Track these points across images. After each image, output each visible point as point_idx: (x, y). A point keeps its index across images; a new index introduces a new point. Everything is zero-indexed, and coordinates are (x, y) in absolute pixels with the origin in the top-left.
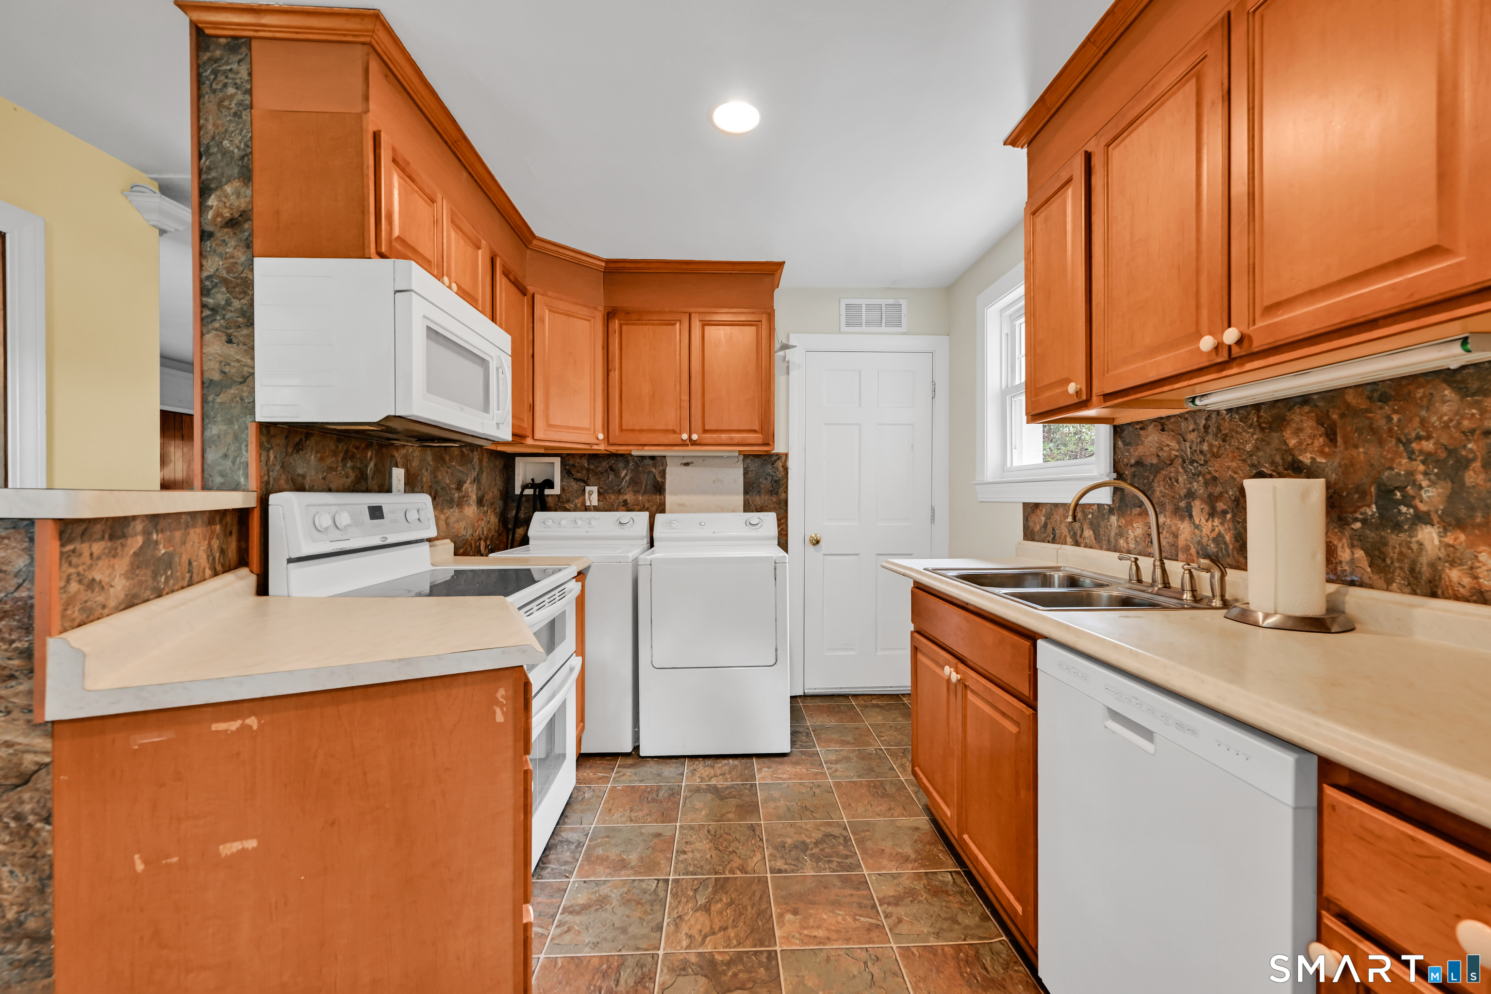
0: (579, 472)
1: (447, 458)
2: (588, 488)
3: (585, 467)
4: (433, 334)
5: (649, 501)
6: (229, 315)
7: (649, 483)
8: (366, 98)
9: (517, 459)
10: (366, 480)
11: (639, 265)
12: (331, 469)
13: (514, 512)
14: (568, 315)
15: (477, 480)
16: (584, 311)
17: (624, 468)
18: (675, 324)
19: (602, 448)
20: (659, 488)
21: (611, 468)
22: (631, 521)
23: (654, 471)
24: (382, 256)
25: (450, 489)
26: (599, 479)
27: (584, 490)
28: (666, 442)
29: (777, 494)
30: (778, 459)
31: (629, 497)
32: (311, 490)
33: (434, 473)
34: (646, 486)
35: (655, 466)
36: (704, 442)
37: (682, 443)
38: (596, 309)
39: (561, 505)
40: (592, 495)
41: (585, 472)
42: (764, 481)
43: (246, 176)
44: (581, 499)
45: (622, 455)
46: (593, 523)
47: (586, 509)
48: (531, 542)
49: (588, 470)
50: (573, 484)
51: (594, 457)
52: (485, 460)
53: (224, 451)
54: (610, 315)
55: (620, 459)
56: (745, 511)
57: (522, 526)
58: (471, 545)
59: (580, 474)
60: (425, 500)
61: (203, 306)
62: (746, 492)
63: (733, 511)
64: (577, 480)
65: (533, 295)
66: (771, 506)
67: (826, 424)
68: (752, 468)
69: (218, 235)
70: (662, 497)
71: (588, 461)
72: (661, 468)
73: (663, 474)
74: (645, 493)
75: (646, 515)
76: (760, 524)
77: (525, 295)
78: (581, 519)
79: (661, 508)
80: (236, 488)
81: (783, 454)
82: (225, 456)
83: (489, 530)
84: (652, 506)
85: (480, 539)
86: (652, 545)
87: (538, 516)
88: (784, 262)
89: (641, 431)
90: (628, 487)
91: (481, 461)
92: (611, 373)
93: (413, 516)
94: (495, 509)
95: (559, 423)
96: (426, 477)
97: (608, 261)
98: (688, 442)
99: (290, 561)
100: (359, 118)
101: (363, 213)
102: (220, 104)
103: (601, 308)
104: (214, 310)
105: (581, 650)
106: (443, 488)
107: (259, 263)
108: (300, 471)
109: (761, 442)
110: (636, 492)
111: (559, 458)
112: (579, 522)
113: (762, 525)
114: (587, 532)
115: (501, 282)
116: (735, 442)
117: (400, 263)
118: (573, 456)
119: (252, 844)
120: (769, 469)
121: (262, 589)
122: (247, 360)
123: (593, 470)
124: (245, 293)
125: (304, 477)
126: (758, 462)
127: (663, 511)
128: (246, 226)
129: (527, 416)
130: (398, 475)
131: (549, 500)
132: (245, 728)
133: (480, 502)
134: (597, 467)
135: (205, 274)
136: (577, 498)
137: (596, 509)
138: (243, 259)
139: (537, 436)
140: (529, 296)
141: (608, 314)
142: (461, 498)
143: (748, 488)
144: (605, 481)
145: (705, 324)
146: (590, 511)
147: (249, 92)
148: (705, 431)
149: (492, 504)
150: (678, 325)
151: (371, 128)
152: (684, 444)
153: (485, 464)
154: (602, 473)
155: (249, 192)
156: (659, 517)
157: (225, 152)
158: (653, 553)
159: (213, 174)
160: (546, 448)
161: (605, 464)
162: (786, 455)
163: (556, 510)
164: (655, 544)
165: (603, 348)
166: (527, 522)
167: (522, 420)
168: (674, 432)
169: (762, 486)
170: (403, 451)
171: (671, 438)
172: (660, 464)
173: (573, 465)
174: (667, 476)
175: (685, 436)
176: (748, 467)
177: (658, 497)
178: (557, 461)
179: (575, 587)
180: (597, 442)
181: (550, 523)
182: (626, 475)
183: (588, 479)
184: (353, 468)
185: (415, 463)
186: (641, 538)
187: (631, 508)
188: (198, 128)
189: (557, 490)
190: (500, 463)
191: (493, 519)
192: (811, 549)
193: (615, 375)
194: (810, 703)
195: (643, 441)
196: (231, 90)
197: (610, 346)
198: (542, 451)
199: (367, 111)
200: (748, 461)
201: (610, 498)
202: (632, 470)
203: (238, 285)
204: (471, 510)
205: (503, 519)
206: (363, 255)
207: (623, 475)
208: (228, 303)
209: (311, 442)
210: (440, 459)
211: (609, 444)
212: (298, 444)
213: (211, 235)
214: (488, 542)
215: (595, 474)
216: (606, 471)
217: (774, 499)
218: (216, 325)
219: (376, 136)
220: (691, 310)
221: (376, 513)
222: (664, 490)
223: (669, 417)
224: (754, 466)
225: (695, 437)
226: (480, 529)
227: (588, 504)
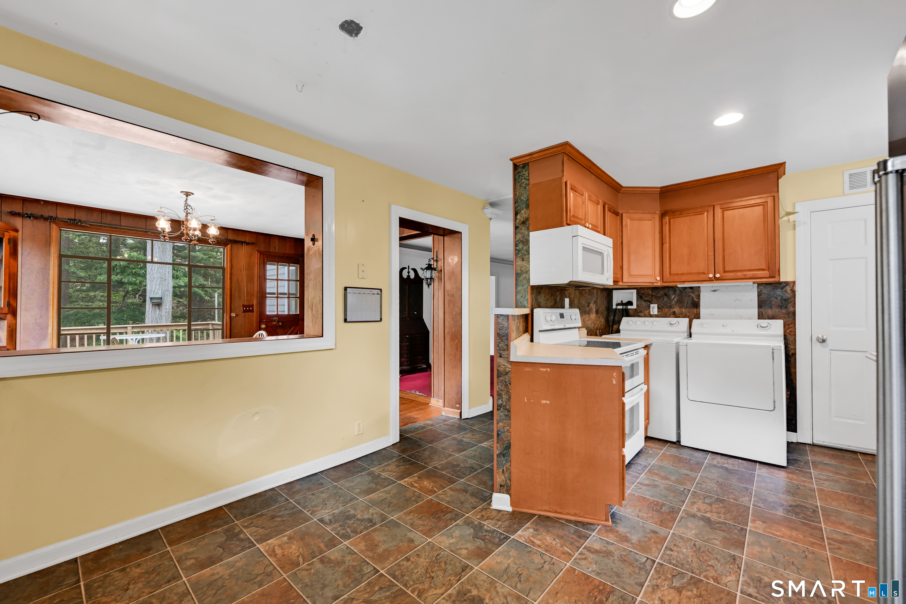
0: (647, 297)
1: (584, 293)
2: (651, 305)
3: (650, 294)
4: (585, 249)
5: (689, 312)
6: (523, 252)
7: (689, 302)
8: (563, 171)
9: (614, 291)
10: (557, 303)
11: (680, 186)
12: (547, 300)
13: (612, 317)
14: (640, 220)
15: (595, 302)
16: (648, 216)
17: (673, 294)
18: (704, 213)
19: (659, 284)
20: (696, 305)
21: (665, 295)
22: (677, 323)
23: (692, 295)
24: (569, 225)
25: (585, 306)
26: (658, 300)
27: (650, 306)
28: (698, 279)
29: (786, 307)
30: (787, 285)
31: (677, 310)
32: (542, 307)
33: (579, 300)
34: (687, 303)
35: (693, 293)
36: (724, 278)
37: (709, 279)
38: (655, 213)
39: (636, 314)
40: (654, 309)
41: (650, 297)
42: (775, 300)
43: (528, 207)
44: (648, 311)
45: (672, 287)
46: (655, 323)
47: (651, 316)
48: (621, 332)
49: (652, 295)
50: (643, 303)
51: (655, 289)
52: (599, 292)
53: (521, 295)
54: (663, 215)
55: (671, 289)
56: (759, 318)
57: (616, 324)
58: (593, 331)
59: (647, 298)
60: (577, 311)
61: (516, 250)
62: (760, 306)
63: (750, 319)
64: (645, 301)
65: (622, 214)
66: (781, 316)
67: (830, 260)
68: (764, 292)
69: (520, 227)
70: (698, 310)
71: (652, 291)
72: (697, 293)
73: (699, 297)
74: (686, 308)
75: (687, 320)
76: (769, 327)
77: (618, 215)
78: (648, 321)
79: (697, 316)
80: (525, 307)
81: (791, 282)
82: (522, 297)
83: (601, 325)
84: (691, 315)
85: (597, 329)
86: (690, 336)
87: (625, 319)
88: (785, 162)
89: (682, 274)
90: (676, 304)
91: (597, 293)
92: (664, 245)
93: (573, 317)
94: (603, 315)
95: (635, 274)
96: (576, 301)
97: (661, 188)
98: (713, 279)
99: (540, 331)
100: (561, 179)
101: (562, 211)
102: (520, 186)
103: (658, 212)
104: (519, 251)
105: (647, 381)
106: (582, 306)
107: (532, 234)
108: (540, 301)
109: (768, 276)
110: (681, 307)
111: (635, 290)
112: (647, 323)
113: (770, 328)
114: (651, 328)
115: (608, 214)
116: (748, 277)
117: (574, 226)
118: (643, 288)
119: (548, 402)
120: (779, 292)
121: (532, 340)
122: (528, 266)
123: (654, 295)
124: (527, 244)
125: (540, 303)
126: (769, 288)
127: (698, 317)
128: (528, 223)
129: (619, 272)
130: (567, 301)
131: (630, 311)
132: (547, 371)
133: (597, 312)
134: (657, 294)
135: (516, 240)
136: (646, 310)
137: (656, 316)
138: (527, 233)
139: (624, 281)
140: (620, 215)
141: (662, 214)
142: (589, 310)
143: (761, 304)
144: (662, 301)
145: (724, 210)
146: (653, 317)
147: (528, 180)
148: (725, 272)
149: (602, 313)
150: (706, 213)
151: (565, 180)
152: (710, 280)
153: (599, 294)
154: (660, 297)
155: (528, 212)
156: (695, 321)
157: (522, 200)
158: (691, 339)
159: (519, 208)
160: (628, 286)
161: (662, 292)
162: (794, 282)
163: (634, 317)
164: (692, 336)
165: (660, 232)
166: (619, 322)
167: (617, 274)
168: (704, 273)
169: (773, 303)
170: (568, 291)
171: (702, 277)
172: (696, 291)
173: (644, 293)
174: (701, 298)
175: (711, 276)
176: (761, 291)
177: (695, 310)
178: (635, 291)
179: (643, 352)
180: (656, 281)
181: (631, 323)
182: (675, 298)
183: (652, 300)
184: (553, 299)
185: (572, 296)
186: (684, 332)
187: (678, 316)
188: (515, 194)
189: (634, 306)
190: (605, 294)
191: (603, 320)
192: (817, 346)
193: (666, 246)
194: (816, 449)
195: (684, 280)
196: (523, 180)
197: (664, 231)
198: (627, 287)
199: (563, 176)
200: (762, 287)
201: (665, 310)
202: (678, 295)
203: (525, 242)
204: (593, 316)
205: (607, 320)
206: (562, 225)
207: (672, 298)
208: (523, 248)
209: (542, 291)
210: (581, 294)
211: (663, 282)
212: (539, 291)
213: (518, 227)
214: (600, 331)
215: (656, 297)
216: (663, 296)
217: (784, 311)
218: (519, 255)
219: (566, 183)
220: (714, 204)
221: (562, 316)
222: (699, 306)
223: (700, 265)
224: (766, 291)
225: (718, 275)
226: (597, 325)
227: (652, 313)
